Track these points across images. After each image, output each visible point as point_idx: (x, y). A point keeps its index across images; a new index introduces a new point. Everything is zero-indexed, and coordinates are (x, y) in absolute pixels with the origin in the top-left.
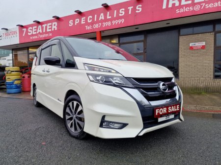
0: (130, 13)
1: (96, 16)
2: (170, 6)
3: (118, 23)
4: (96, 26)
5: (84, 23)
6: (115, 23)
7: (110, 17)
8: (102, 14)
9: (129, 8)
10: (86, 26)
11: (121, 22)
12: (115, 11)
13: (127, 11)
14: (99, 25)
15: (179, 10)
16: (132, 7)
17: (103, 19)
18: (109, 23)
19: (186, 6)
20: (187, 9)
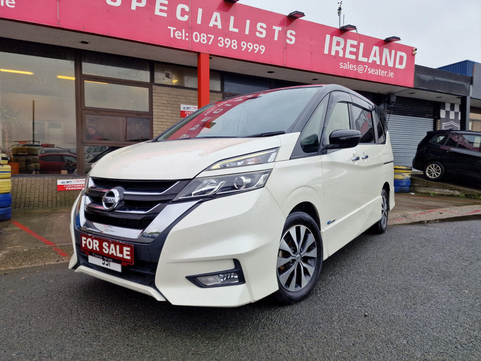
0: (276, 38)
1: (200, 11)
2: (333, 53)
3: (253, 50)
4: (201, 39)
5: (165, 15)
6: (247, 49)
7: (236, 30)
8: (216, 15)
9: (274, 27)
10: (172, 29)
11: (260, 51)
12: (248, 22)
13: (270, 32)
14: (209, 39)
15: (343, 65)
16: (280, 29)
17: (220, 27)
18: (234, 44)
19: (351, 61)
20: (351, 67)
